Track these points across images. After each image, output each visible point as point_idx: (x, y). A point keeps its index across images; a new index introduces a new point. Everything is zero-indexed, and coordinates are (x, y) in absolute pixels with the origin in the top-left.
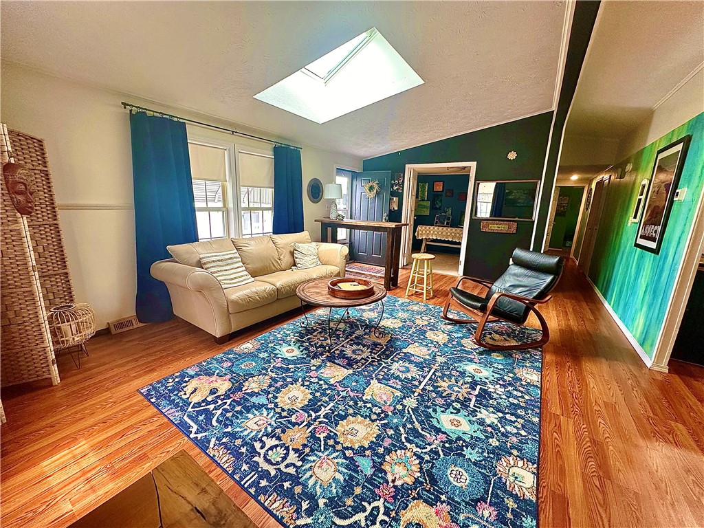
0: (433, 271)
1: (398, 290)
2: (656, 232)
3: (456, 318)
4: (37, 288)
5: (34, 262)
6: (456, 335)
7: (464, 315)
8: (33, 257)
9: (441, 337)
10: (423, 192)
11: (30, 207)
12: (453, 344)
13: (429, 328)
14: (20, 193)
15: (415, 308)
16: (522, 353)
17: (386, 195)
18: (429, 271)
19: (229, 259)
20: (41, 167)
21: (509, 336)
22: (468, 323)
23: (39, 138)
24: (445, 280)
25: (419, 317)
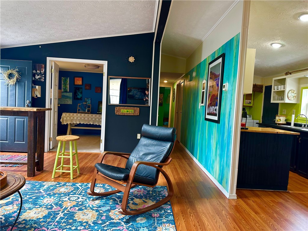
0: (79, 151)
1: (44, 175)
2: (216, 110)
3: (102, 191)
6: (104, 209)
7: (109, 188)
9: (90, 215)
10: (65, 84)
12: (102, 220)
13: (77, 208)
15: (63, 190)
16: (158, 210)
17: (27, 83)
18: (74, 151)
21: (146, 198)
22: (113, 194)
24: (90, 157)
25: (66, 199)
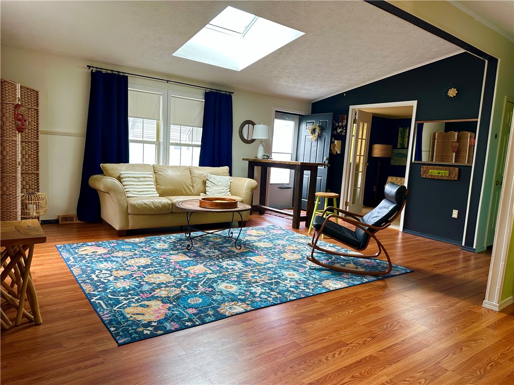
4: (19, 175)
5: (20, 160)
8: (20, 157)
9: (295, 257)
10: (403, 137)
11: (23, 128)
12: (296, 261)
14: (19, 120)
19: (142, 177)
20: (36, 108)
23: (37, 90)
25: (294, 245)
